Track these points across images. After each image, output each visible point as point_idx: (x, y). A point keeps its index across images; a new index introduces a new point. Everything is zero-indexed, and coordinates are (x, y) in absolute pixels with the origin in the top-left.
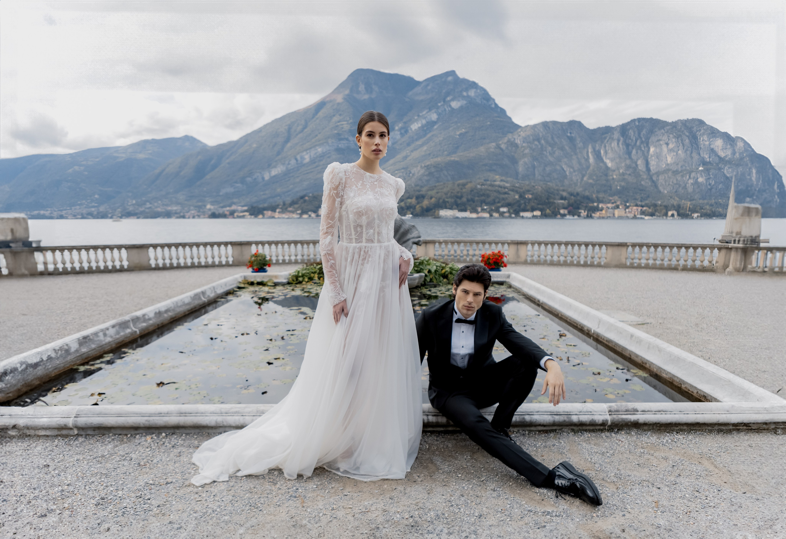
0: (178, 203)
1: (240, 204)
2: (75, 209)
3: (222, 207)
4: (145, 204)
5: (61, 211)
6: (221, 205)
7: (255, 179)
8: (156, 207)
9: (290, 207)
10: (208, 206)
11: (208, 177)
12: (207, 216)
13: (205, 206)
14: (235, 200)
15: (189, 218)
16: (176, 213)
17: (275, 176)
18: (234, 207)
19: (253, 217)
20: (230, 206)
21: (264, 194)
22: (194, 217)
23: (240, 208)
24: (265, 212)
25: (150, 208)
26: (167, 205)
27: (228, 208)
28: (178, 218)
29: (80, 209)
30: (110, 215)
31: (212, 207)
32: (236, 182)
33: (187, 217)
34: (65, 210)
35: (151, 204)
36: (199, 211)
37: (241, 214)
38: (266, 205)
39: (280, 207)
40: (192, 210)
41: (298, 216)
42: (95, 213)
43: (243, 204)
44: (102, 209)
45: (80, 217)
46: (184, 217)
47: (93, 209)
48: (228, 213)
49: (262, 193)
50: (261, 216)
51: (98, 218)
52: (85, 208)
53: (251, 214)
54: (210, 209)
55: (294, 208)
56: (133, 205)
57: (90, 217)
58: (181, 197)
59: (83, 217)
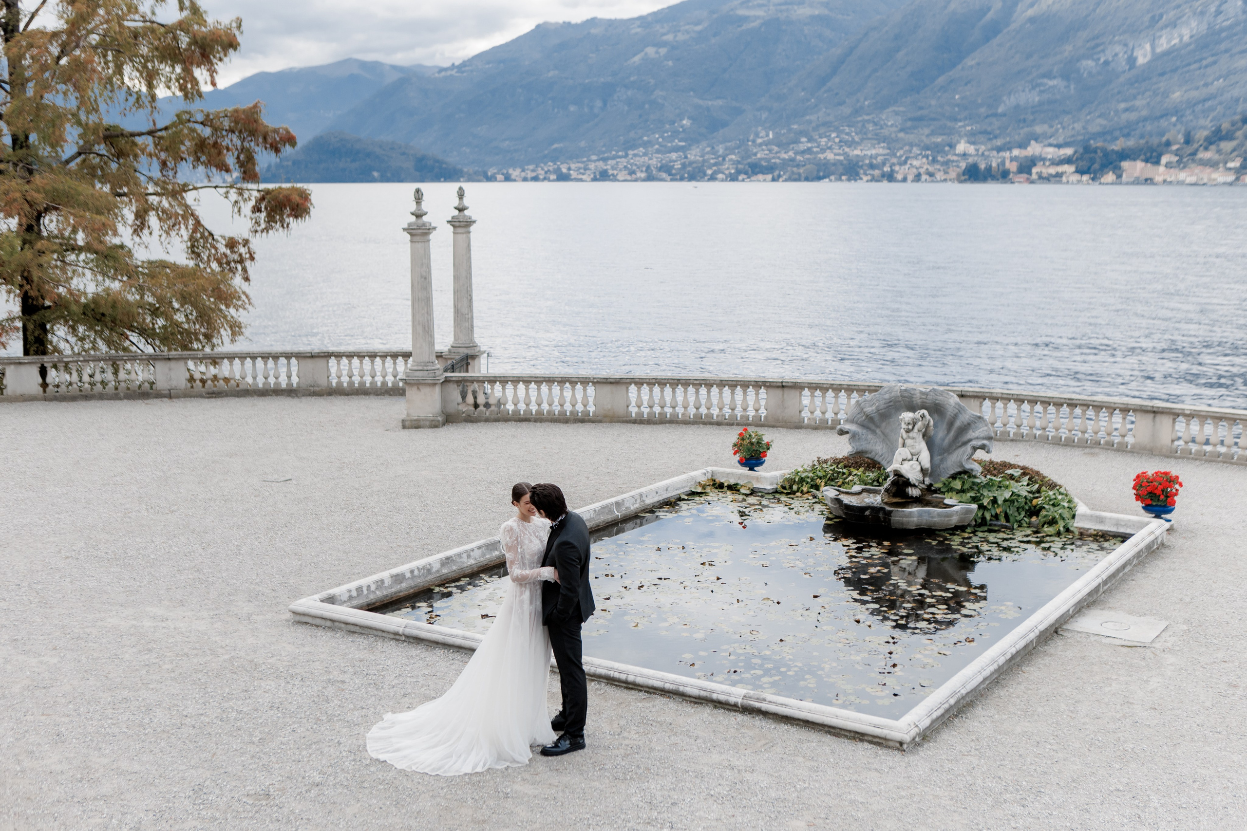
0: (880, 139)
1: (1052, 141)
2: (635, 155)
3: (999, 149)
4: (797, 142)
5: (605, 160)
6: (999, 142)
7: (1106, 63)
8: (823, 151)
9: (1206, 149)
10: (961, 147)
11: (970, 62)
12: (953, 174)
13: (952, 146)
14: (1039, 129)
15: (905, 180)
16: (872, 166)
17: (1167, 53)
18: (1034, 149)
19: (1085, 178)
20: (1023, 145)
21: (1126, 110)
22: (918, 178)
23: (1051, 152)
24: (1125, 164)
25: (809, 150)
26: (852, 144)
27: (1016, 152)
28: (873, 179)
29: (645, 154)
30: (709, 172)
31: (971, 149)
32: (1049, 75)
33: (899, 177)
34: (614, 158)
35: (810, 140)
36: (934, 161)
37: (1052, 170)
38: (1131, 143)
39: (1175, 147)
40: (916, 158)
41: (1231, 178)
42: (678, 166)
43: (1061, 140)
44: (694, 155)
45: (643, 175)
46: (890, 177)
47: (674, 156)
48: (1013, 167)
49: (1123, 106)
50: (1110, 177)
51: (682, 179)
52: (658, 151)
53: (1080, 171)
54: (965, 155)
55: (1219, 151)
56: (766, 144)
57: (664, 175)
58: (890, 120)
59: (650, 178)
